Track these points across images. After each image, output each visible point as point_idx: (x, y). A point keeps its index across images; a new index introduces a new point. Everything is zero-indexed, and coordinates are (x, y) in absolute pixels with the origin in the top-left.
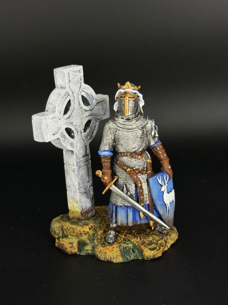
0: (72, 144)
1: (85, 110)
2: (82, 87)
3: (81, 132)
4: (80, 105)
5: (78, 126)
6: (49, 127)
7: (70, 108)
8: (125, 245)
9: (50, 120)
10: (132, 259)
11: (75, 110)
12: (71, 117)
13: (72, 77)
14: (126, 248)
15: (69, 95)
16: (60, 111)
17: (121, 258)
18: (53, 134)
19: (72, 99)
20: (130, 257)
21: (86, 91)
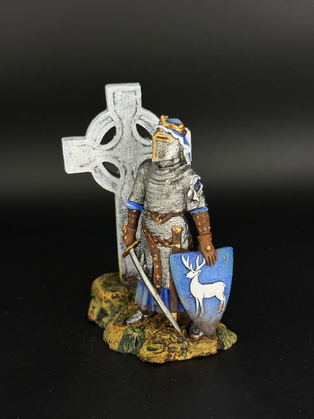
0: (114, 185)
1: (143, 145)
2: (138, 114)
3: (133, 173)
4: (133, 136)
5: (128, 163)
6: (73, 156)
7: (115, 137)
8: (130, 332)
9: (75, 148)
10: (129, 352)
11: (123, 142)
12: (115, 150)
13: (119, 98)
14: (129, 335)
15: (113, 120)
16: (94, 138)
17: (117, 345)
18: (79, 164)
19: (117, 127)
20: (128, 349)
21: (147, 120)
